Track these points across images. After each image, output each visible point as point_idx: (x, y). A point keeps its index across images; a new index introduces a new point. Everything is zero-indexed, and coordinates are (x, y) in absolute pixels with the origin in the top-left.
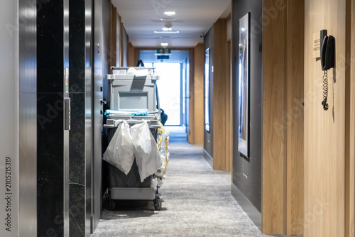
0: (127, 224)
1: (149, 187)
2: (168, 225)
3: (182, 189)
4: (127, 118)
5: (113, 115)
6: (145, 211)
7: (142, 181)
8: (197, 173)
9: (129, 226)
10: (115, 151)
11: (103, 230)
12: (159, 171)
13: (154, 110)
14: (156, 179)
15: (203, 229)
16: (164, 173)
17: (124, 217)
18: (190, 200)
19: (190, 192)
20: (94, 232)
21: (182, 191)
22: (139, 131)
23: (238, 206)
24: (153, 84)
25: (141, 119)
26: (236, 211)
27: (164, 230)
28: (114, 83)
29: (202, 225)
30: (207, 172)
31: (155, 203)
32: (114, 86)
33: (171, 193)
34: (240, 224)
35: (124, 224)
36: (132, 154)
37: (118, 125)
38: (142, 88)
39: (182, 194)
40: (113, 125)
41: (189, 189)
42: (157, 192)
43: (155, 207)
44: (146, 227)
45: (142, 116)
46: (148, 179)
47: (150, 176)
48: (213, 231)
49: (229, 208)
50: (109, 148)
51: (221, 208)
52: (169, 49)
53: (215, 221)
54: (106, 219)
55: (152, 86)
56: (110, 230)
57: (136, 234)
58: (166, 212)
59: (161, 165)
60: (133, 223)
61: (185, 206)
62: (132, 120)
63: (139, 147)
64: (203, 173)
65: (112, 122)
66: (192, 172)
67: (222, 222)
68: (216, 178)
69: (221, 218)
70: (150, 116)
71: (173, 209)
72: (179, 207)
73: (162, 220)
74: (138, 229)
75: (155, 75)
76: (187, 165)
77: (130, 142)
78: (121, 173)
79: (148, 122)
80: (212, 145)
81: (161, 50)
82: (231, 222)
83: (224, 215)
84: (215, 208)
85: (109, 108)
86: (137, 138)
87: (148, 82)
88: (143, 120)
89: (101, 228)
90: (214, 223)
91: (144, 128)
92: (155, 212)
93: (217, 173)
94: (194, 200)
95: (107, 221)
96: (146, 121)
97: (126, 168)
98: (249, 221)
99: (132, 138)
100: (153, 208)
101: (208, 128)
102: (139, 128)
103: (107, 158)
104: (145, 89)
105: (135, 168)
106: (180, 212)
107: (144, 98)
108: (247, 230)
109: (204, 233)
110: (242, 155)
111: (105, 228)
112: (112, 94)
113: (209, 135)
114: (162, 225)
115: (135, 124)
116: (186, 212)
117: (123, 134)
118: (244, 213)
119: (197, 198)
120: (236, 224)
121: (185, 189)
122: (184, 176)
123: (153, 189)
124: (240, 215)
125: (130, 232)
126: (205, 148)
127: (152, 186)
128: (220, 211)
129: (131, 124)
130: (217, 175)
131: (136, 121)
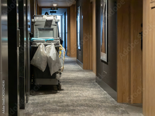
0: (44, 98)
1: (55, 78)
2: (66, 98)
3: (70, 79)
4: (43, 42)
5: (35, 41)
6: (53, 91)
7: (52, 75)
8: (75, 71)
9: (46, 99)
10: (37, 59)
11: (33, 101)
12: (60, 70)
13: (57, 38)
14: (59, 74)
15: (85, 100)
16: (62, 71)
17: (42, 94)
18: (75, 85)
19: (74, 81)
20: (28, 102)
21: (69, 81)
22: (50, 49)
23: (101, 88)
24: (56, 24)
25: (51, 42)
26: (100, 91)
27: (65, 101)
28: (36, 24)
29: (84, 98)
30: (80, 71)
31: (58, 87)
32: (35, 25)
33: (64, 82)
34: (104, 97)
35: (43, 98)
36: (46, 61)
37: (38, 46)
38: (50, 26)
39: (70, 82)
40: (36, 46)
41: (73, 79)
42: (59, 81)
43: (58, 88)
44: (55, 99)
45: (51, 41)
46: (55, 74)
47: (55, 73)
48: (91, 101)
49: (96, 89)
50: (34, 58)
51: (92, 89)
52: (57, 8)
53: (90, 96)
54: (33, 95)
55: (56, 25)
56: (36, 101)
57: (50, 103)
58: (64, 91)
59: (61, 67)
60: (47, 97)
61: (73, 88)
62: (45, 43)
63: (50, 57)
64: (78, 71)
65: (35, 44)
66: (73, 71)
67: (95, 96)
68: (86, 74)
69: (94, 94)
70: (55, 41)
71: (67, 90)
72: (70, 89)
73: (62, 96)
74: (51, 101)
75: (57, 19)
76: (69, 67)
77: (45, 55)
78: (40, 71)
79: (54, 44)
80: (82, 57)
81: (53, 8)
82: (99, 96)
83: (95, 93)
84: (89, 89)
85: (33, 37)
86: (49, 52)
87: (53, 23)
88: (52, 43)
89: (31, 100)
90: (90, 97)
91: (52, 47)
92: (58, 91)
93: (85, 71)
94: (77, 85)
95: (34, 96)
96: (53, 43)
97: (43, 68)
98: (108, 96)
99: (46, 52)
100: (57, 89)
101: (79, 48)
102: (50, 47)
103: (33, 63)
104: (52, 27)
105: (48, 68)
106: (71, 91)
107: (51, 32)
108: (109, 101)
109: (86, 103)
110: (103, 61)
111: (33, 100)
112: (35, 29)
113: (80, 52)
114: (63, 98)
115: (47, 45)
116: (74, 91)
117: (41, 51)
118: (105, 92)
119: (79, 84)
120: (102, 98)
121: (71, 79)
122: (69, 73)
123: (57, 79)
124: (103, 93)
125: (47, 102)
126: (77, 58)
127: (57, 78)
128: (92, 91)
129: (46, 45)
130: (86, 72)
131: (48, 43)
